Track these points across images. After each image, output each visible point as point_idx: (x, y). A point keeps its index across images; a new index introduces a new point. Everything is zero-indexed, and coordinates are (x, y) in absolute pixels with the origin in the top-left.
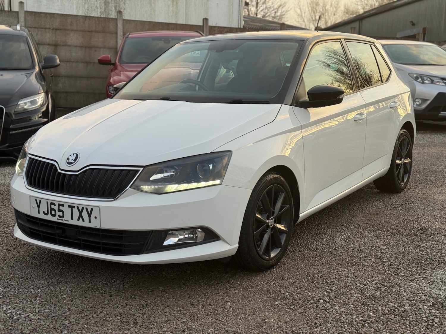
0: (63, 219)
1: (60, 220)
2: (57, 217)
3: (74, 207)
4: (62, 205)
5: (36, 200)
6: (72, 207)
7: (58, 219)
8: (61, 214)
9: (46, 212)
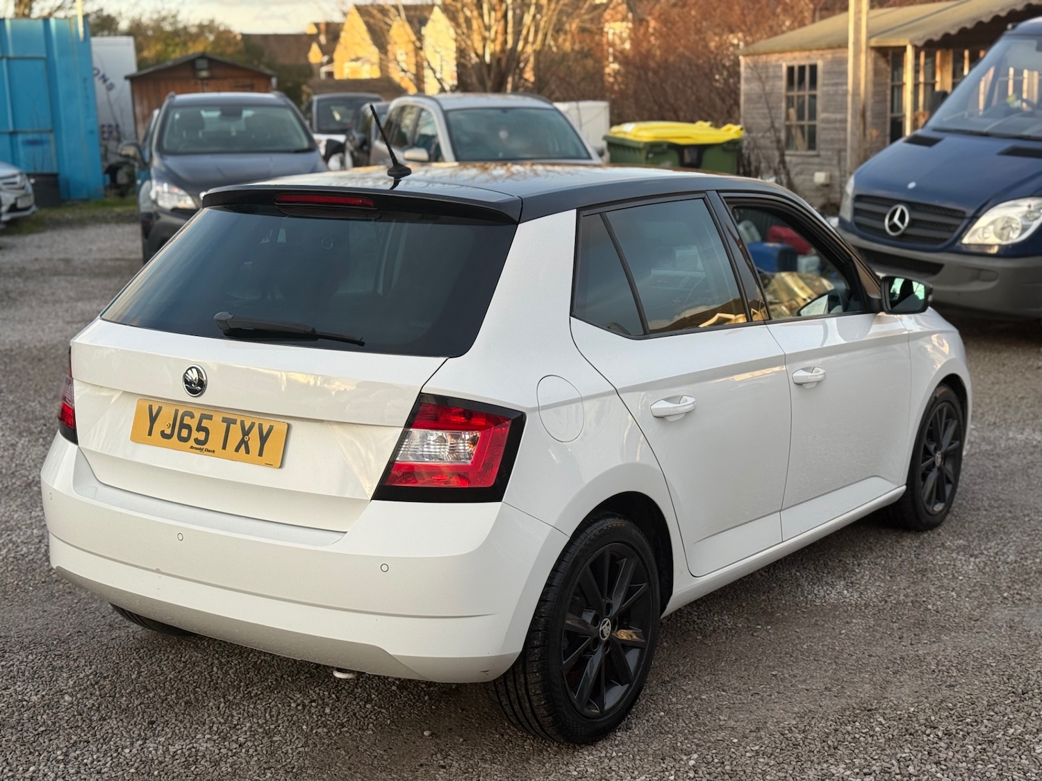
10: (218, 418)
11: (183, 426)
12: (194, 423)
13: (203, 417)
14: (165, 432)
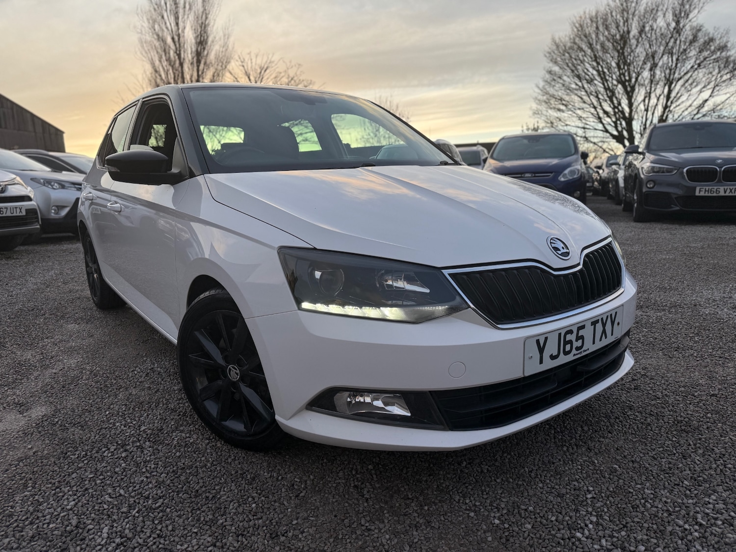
0: (582, 350)
1: (577, 354)
2: (574, 351)
3: (597, 321)
4: (583, 327)
5: (538, 342)
6: (594, 323)
7: (574, 355)
8: (579, 343)
9: (555, 353)
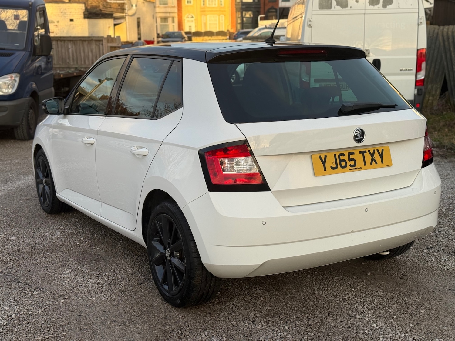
10: (357, 152)
11: (341, 161)
12: (346, 158)
13: (350, 154)
14: (333, 167)
